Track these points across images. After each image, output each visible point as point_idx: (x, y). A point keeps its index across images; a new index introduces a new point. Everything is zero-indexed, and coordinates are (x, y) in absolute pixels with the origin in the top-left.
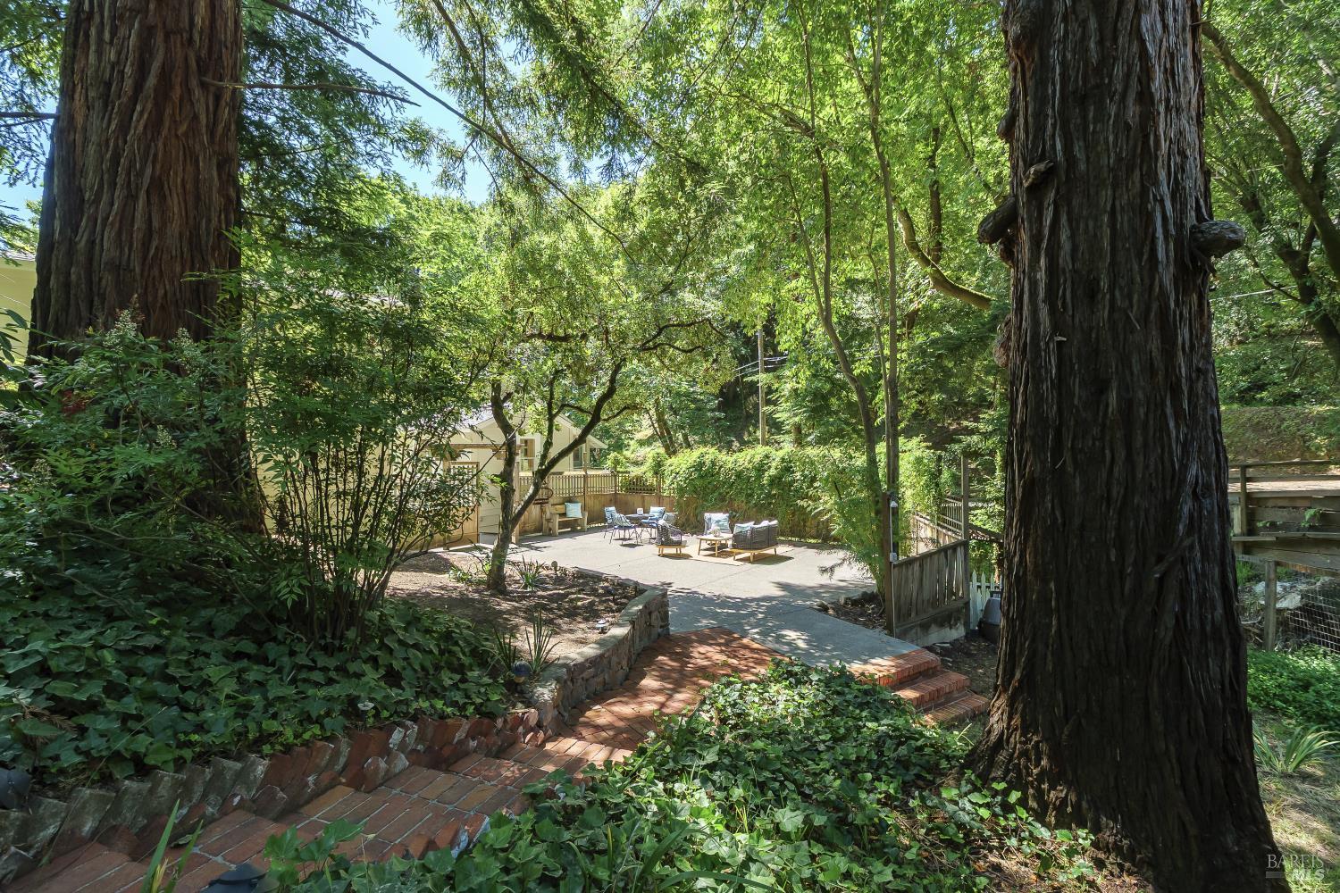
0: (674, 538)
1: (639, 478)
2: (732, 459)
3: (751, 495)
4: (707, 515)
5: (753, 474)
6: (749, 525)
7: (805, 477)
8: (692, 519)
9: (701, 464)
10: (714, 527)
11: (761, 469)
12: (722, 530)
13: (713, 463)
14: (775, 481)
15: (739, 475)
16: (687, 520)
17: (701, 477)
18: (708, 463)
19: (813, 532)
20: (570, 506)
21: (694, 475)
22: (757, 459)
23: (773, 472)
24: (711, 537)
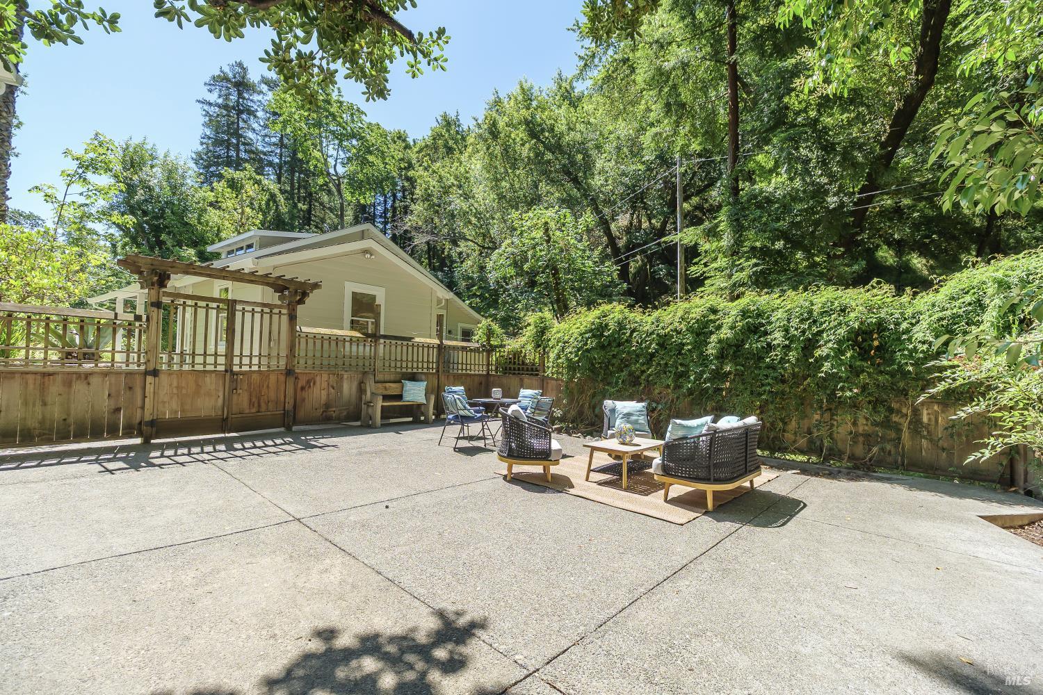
0: (537, 444)
1: (516, 354)
2: (650, 319)
3: (684, 375)
4: (608, 403)
5: (689, 338)
6: (701, 424)
7: (792, 339)
8: (587, 412)
9: (602, 327)
10: (619, 423)
11: (702, 330)
12: (637, 430)
13: (621, 325)
14: (730, 350)
15: (663, 342)
16: (581, 413)
17: (602, 347)
18: (612, 326)
19: (802, 442)
20: (409, 385)
21: (592, 344)
22: (696, 314)
23: (725, 333)
24: (613, 444)
